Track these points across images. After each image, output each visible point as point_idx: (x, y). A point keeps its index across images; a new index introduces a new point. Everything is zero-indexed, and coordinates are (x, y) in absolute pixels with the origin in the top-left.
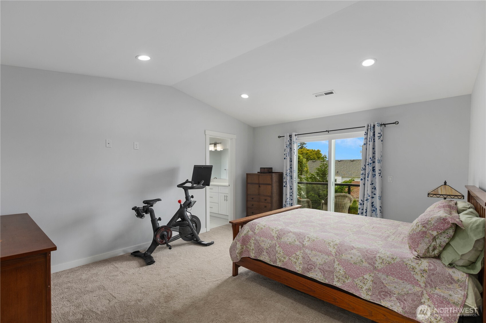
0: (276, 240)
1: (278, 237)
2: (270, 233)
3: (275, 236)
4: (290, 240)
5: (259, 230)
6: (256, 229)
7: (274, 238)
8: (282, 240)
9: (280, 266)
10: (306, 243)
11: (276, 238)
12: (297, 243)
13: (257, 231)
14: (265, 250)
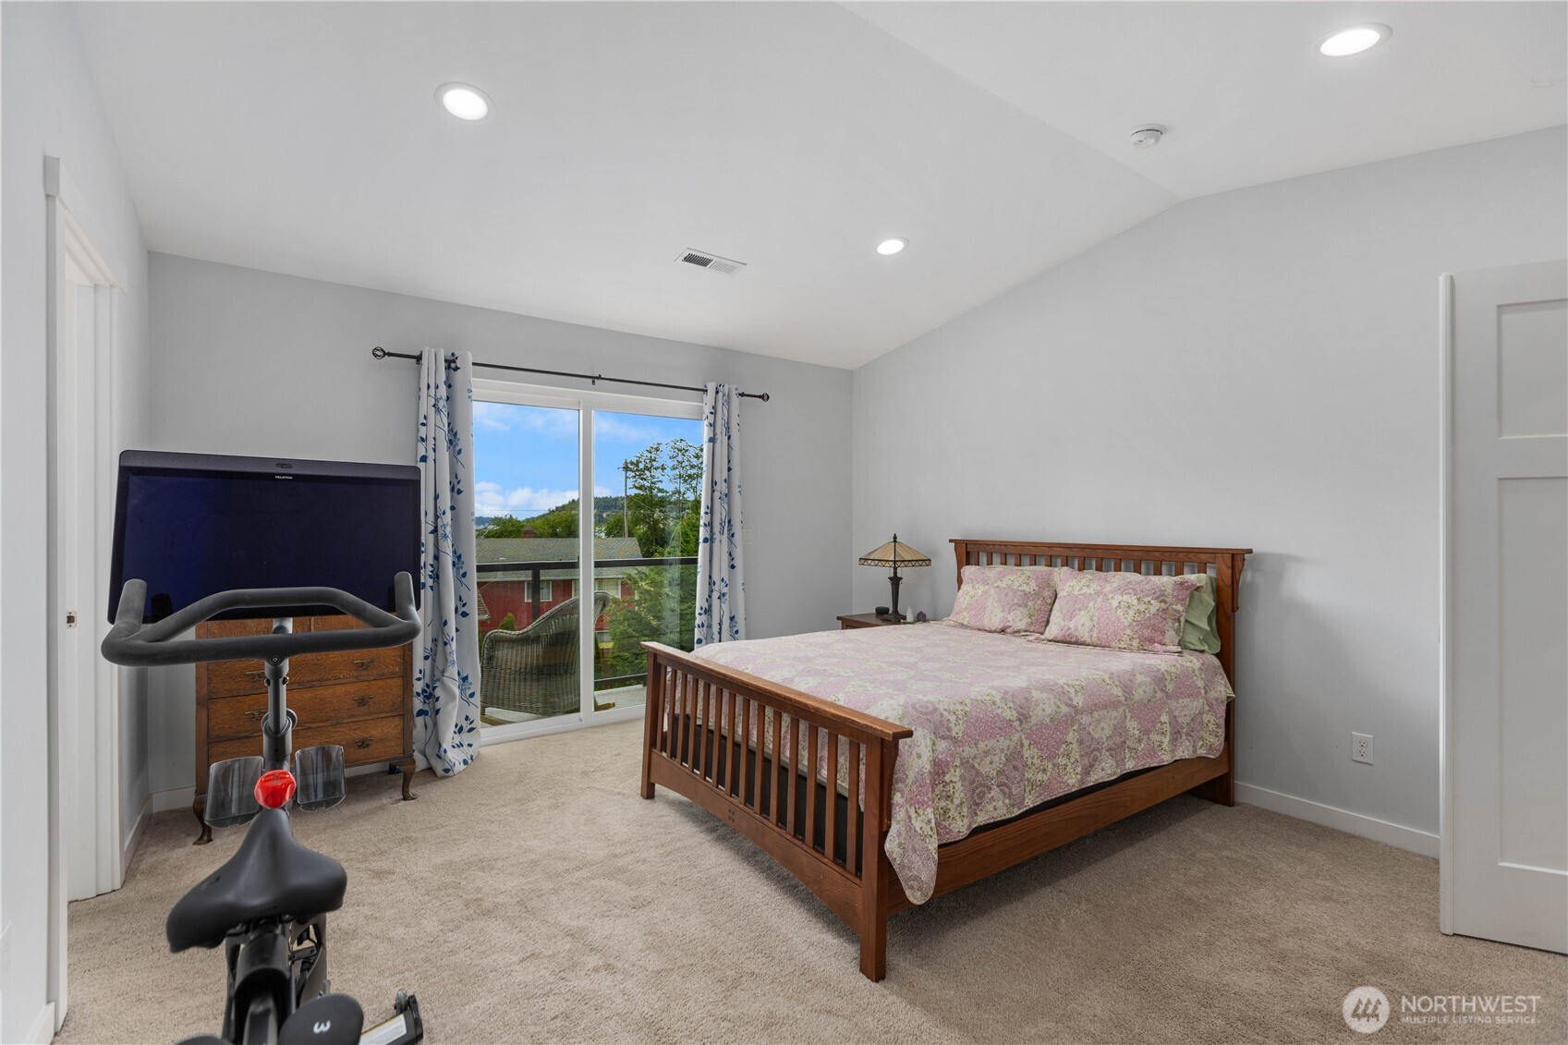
0: (1019, 728)
1: (1022, 718)
2: (998, 715)
3: (1014, 718)
4: (1049, 711)
5: (961, 722)
6: (952, 725)
7: (1011, 725)
8: (1033, 720)
9: (1032, 806)
10: (1079, 700)
11: (1016, 724)
12: (1064, 709)
13: (957, 731)
14: (993, 782)
